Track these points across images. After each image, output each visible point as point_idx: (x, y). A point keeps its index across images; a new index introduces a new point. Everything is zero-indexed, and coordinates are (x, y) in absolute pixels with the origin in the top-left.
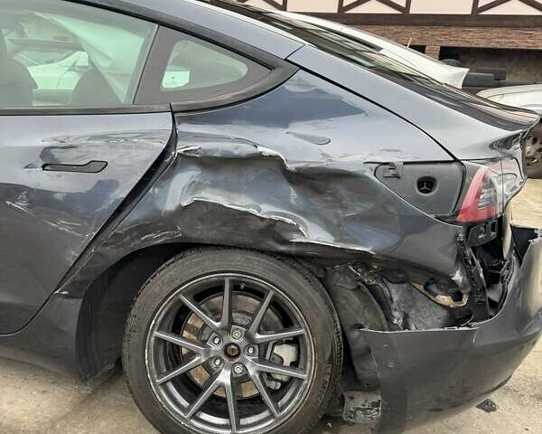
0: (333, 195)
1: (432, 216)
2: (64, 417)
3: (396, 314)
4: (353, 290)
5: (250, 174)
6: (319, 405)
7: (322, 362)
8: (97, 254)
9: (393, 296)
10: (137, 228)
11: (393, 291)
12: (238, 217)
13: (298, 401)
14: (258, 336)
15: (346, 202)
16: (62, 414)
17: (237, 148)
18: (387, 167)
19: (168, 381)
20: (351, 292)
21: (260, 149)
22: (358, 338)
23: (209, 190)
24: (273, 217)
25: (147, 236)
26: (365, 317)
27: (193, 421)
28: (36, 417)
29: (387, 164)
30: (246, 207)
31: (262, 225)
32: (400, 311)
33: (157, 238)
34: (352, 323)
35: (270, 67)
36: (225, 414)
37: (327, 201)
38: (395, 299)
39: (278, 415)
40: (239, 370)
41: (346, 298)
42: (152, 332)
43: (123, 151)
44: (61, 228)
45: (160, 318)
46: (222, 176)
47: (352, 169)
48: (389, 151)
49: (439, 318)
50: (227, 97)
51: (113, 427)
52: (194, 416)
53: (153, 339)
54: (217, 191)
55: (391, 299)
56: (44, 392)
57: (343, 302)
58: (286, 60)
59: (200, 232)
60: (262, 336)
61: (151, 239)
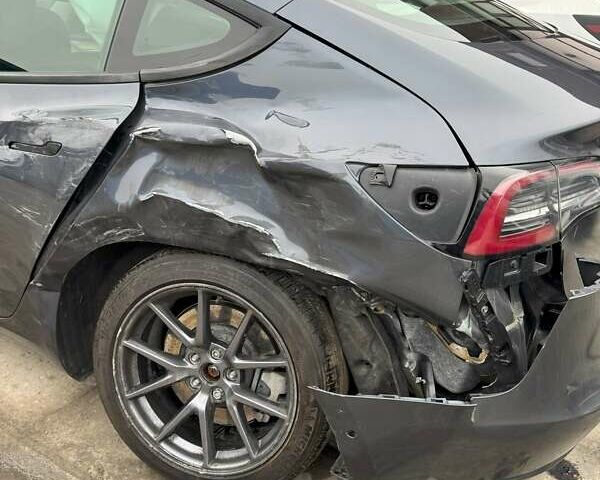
0: (311, 201)
1: (428, 244)
2: (58, 411)
3: (410, 356)
4: (357, 317)
5: (220, 167)
6: (301, 453)
7: (305, 403)
8: (60, 246)
9: (406, 332)
10: (97, 222)
11: (406, 325)
12: (203, 218)
13: (277, 444)
14: (237, 361)
15: (324, 213)
16: (56, 408)
17: (202, 132)
18: (376, 170)
19: (141, 395)
20: (355, 320)
21: (230, 134)
22: (365, 376)
23: (173, 182)
24: (242, 222)
25: (108, 232)
26: (373, 353)
27: (163, 444)
28: (32, 406)
29: (376, 166)
30: (211, 207)
31: (232, 231)
32: (415, 352)
33: (120, 235)
34: (357, 358)
35: (257, 25)
36: (197, 441)
37: (305, 208)
38: (408, 336)
39: (255, 456)
40: (217, 395)
41: (348, 326)
42: (120, 341)
43: (78, 131)
44: (25, 216)
45: (128, 326)
46: (187, 166)
47: (332, 170)
48: (387, 146)
49: (460, 371)
50: (201, 64)
51: (102, 430)
52: (166, 439)
53: (120, 348)
54: (181, 183)
55: (404, 335)
56: (51, 378)
57: (345, 330)
58: (275, 14)
59: (165, 232)
60: (241, 362)
61: (113, 235)
